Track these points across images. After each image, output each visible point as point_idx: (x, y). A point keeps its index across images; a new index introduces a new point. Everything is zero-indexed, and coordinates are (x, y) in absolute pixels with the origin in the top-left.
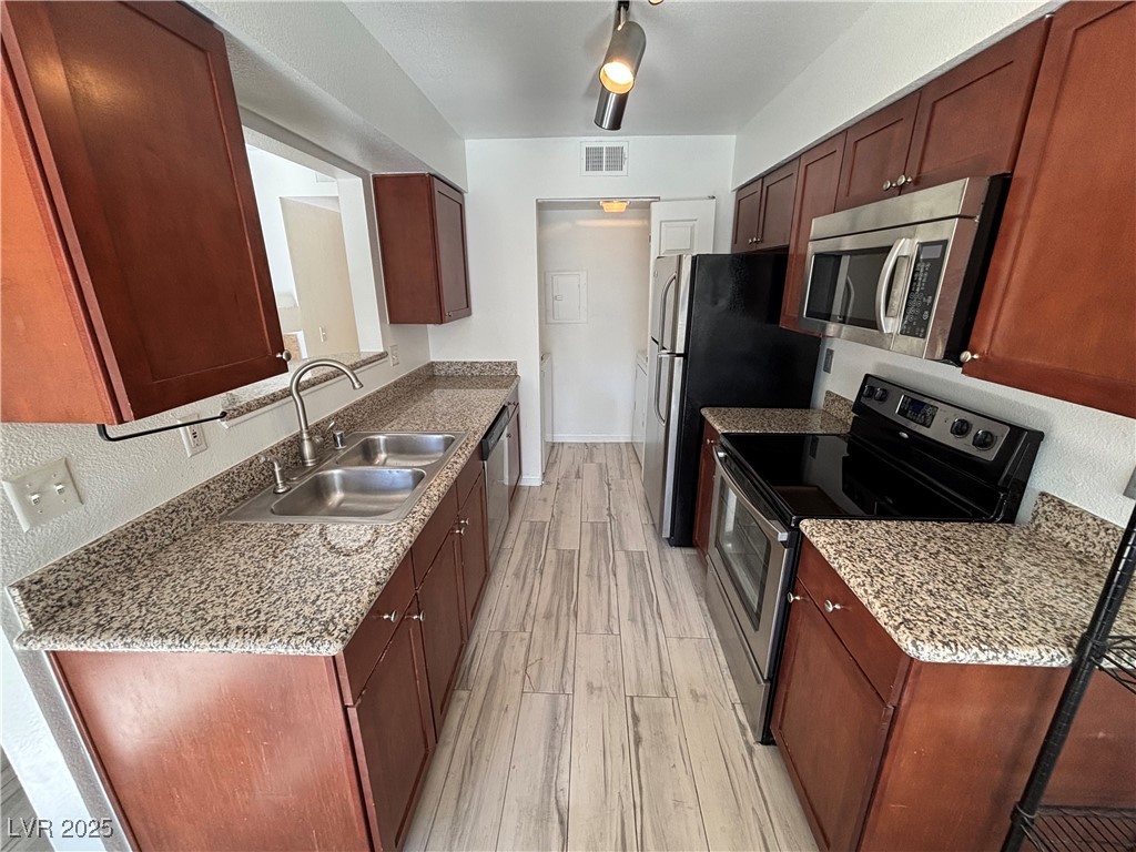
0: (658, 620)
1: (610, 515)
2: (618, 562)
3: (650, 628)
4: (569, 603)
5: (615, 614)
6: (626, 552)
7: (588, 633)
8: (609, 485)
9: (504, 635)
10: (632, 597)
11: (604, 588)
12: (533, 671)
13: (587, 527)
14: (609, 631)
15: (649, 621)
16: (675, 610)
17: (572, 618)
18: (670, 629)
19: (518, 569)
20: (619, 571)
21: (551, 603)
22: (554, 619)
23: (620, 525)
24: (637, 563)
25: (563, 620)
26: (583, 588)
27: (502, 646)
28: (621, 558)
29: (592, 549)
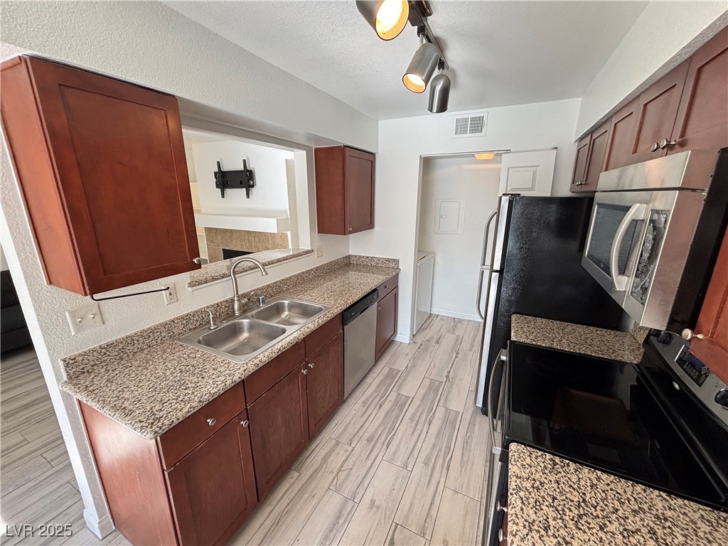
0: (445, 471)
1: (447, 377)
2: (437, 414)
3: (436, 475)
4: (388, 435)
5: (415, 454)
6: (447, 409)
7: (391, 461)
8: (457, 353)
9: (338, 443)
10: (434, 445)
11: (417, 433)
12: (342, 475)
13: (427, 382)
14: (405, 466)
15: (438, 468)
16: (462, 467)
17: (385, 447)
18: (451, 482)
19: (367, 400)
20: (434, 422)
21: (376, 432)
22: (373, 443)
23: (451, 386)
24: (451, 420)
25: (379, 445)
26: (402, 428)
27: (332, 451)
28: (440, 412)
29: (422, 400)
